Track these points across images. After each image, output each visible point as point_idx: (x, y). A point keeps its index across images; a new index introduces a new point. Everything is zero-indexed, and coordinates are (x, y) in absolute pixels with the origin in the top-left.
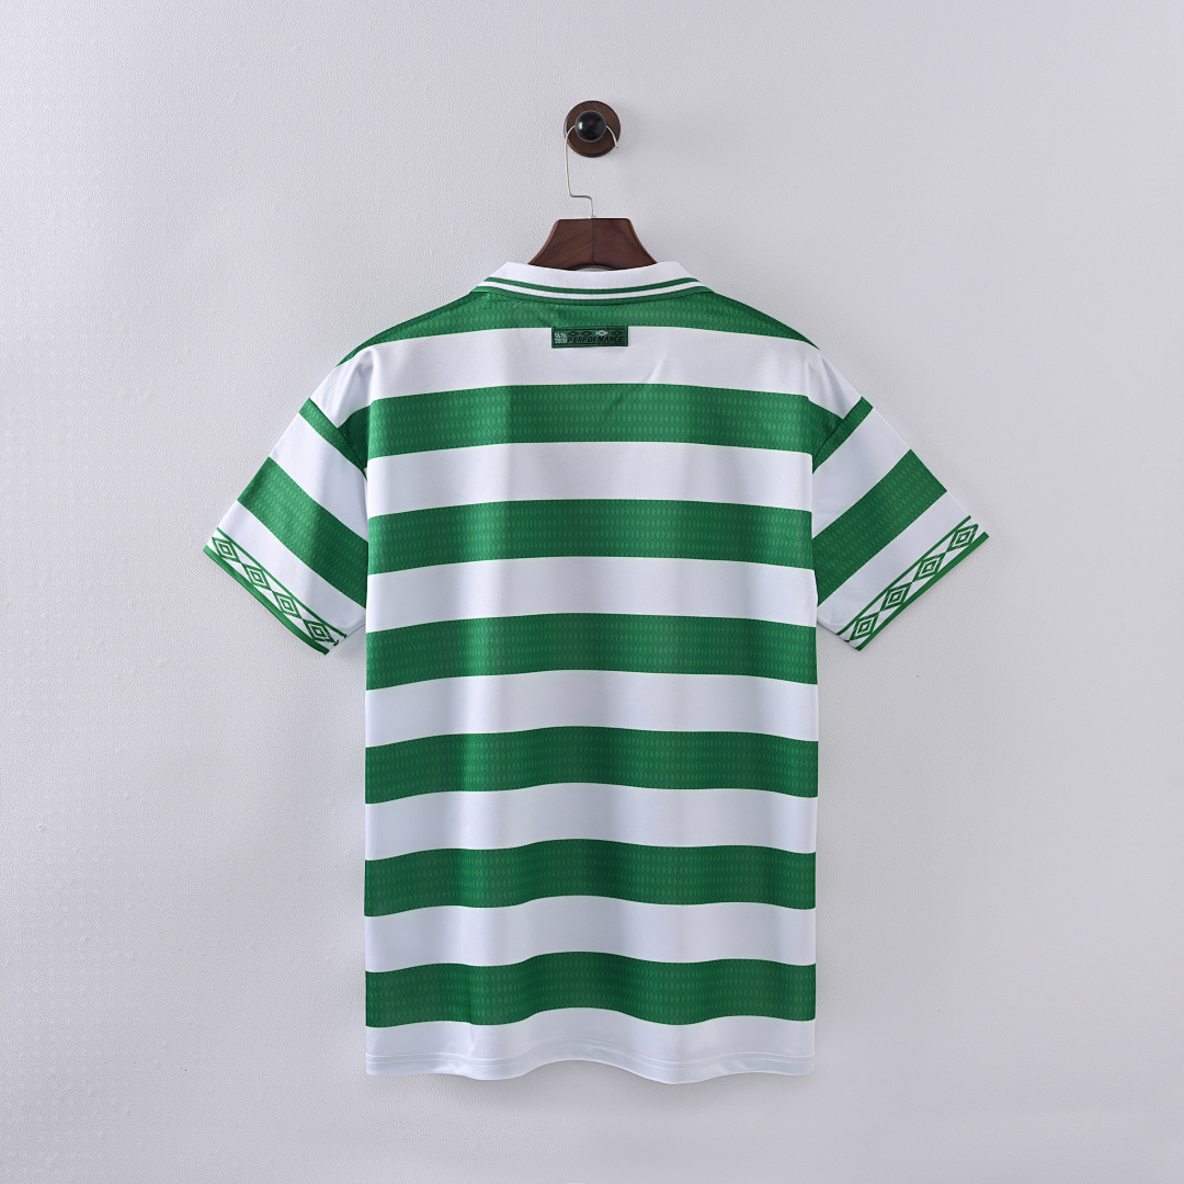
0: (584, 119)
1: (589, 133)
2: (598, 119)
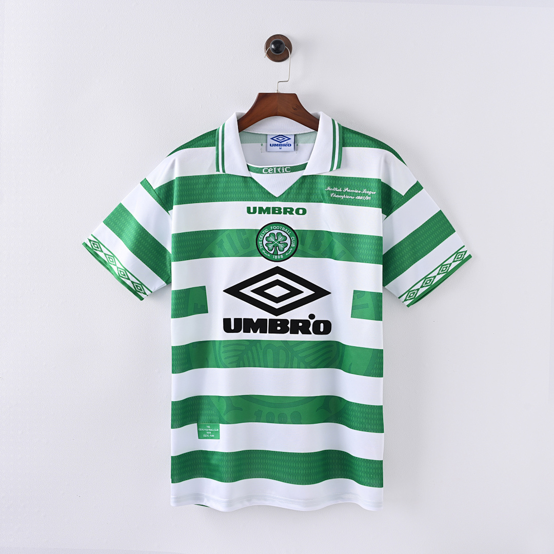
0: (274, 43)
1: (277, 50)
2: (281, 43)
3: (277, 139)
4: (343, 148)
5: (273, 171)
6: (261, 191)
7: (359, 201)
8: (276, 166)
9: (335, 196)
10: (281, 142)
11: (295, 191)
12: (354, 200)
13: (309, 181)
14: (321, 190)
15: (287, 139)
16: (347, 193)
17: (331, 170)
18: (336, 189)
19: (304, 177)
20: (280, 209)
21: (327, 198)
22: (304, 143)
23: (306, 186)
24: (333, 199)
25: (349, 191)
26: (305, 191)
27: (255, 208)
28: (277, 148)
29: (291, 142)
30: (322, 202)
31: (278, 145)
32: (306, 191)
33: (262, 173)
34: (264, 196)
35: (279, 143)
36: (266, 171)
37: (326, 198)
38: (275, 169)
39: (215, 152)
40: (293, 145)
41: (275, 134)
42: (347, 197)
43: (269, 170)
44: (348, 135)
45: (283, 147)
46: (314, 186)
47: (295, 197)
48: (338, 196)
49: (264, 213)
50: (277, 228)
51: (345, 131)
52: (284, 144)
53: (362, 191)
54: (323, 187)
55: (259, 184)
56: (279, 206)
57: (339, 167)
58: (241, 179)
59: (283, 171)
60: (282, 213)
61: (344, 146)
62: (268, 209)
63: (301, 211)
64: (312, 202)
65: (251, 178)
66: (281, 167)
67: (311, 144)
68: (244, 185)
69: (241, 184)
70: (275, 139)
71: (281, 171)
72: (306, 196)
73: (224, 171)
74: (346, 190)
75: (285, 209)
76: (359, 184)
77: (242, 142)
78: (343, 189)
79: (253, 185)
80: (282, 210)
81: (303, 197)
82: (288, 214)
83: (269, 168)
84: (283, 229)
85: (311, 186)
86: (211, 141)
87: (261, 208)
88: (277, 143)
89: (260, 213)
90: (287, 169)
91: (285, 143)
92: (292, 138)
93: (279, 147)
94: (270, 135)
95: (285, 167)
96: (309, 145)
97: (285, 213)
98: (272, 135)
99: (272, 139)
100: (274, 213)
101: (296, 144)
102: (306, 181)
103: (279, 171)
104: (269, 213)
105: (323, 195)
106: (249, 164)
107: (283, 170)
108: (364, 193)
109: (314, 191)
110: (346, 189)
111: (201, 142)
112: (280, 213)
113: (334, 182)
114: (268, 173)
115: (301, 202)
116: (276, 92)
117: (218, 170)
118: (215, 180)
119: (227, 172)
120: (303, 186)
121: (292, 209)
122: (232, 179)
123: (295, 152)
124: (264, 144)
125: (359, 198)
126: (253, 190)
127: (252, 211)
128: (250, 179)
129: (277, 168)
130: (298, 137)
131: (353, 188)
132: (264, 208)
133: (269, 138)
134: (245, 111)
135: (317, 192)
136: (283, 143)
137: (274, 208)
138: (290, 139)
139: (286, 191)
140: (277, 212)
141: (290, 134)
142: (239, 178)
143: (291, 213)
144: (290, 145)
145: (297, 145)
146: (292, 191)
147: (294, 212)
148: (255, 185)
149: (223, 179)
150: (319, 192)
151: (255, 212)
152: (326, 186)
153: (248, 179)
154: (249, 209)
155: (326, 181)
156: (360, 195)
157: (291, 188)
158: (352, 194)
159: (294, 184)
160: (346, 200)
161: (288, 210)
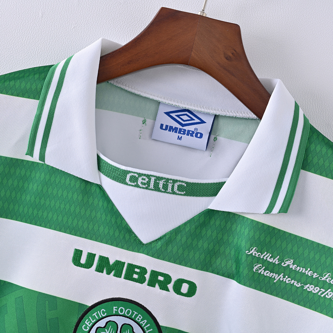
3: (178, 116)
4: (302, 172)
5: (148, 183)
6: (113, 221)
7: (310, 297)
8: (158, 174)
9: (262, 271)
10: (183, 125)
11: (184, 239)
12: (299, 291)
13: (218, 223)
14: (238, 250)
15: (197, 120)
16: (287, 271)
17: (269, 211)
18: (267, 256)
19: (210, 213)
20: (143, 270)
21: (246, 272)
22: (231, 138)
23: (209, 233)
24: (256, 276)
25: (294, 267)
26: (203, 244)
27: (91, 257)
28: (174, 136)
29: (204, 129)
30: (233, 278)
31: (176, 128)
32: (206, 245)
33: (124, 182)
34: (117, 234)
35: (179, 126)
36: (134, 179)
37: (244, 271)
38: (153, 179)
39: (35, 112)
40: (206, 137)
41: (174, 103)
42: (287, 280)
43: (140, 180)
44: (318, 148)
45: (184, 137)
46: (225, 237)
47: (180, 251)
48: (267, 274)
49: (108, 273)
50: (125, 312)
51: (315, 137)
52: (189, 131)
53: (321, 275)
54: (243, 244)
55: (113, 205)
56: (143, 265)
57: (284, 209)
58: (78, 184)
59: (169, 189)
60: (147, 282)
61: (304, 168)
62: (119, 265)
63: (185, 288)
64: (213, 272)
65: (100, 187)
66: (167, 180)
67: (242, 144)
68: (80, 198)
69: (75, 196)
70: (173, 115)
71: (165, 187)
72: (203, 257)
73: (42, 157)
74: (287, 263)
75: (155, 274)
76: (317, 257)
77: (99, 104)
78: (281, 260)
79: (101, 204)
80: (147, 276)
81: (197, 256)
82: (157, 285)
83: (140, 175)
84: (139, 318)
85: (220, 236)
86: (34, 87)
87: (104, 261)
88: (175, 125)
89: (99, 269)
90: (179, 186)
91: (191, 128)
92: (209, 121)
93: (177, 134)
94: (165, 104)
95: (175, 181)
96: (238, 145)
97: (152, 284)
98: (168, 105)
99: (168, 114)
100: (129, 277)
101: (212, 137)
102: (212, 222)
103: (161, 186)
104: (118, 275)
105: (238, 262)
106: (102, 157)
107: (170, 186)
108: (325, 282)
109: (222, 249)
110: (289, 263)
111: (12, 83)
112: (141, 280)
113: (268, 240)
114: (137, 186)
115: (191, 267)
116: (199, 14)
117: (30, 152)
118: (23, 172)
119: (50, 161)
120: (204, 232)
121: (168, 278)
122: (58, 180)
123: (207, 153)
124: (149, 122)
125: (310, 288)
126: (99, 215)
127: (83, 260)
128: (98, 190)
129: (158, 178)
130: (221, 122)
131: (302, 263)
132: (112, 262)
133: (162, 110)
134: (123, 41)
135: (227, 251)
136: (187, 128)
137: (131, 267)
138: (203, 122)
139: (165, 236)
140: (135, 276)
141: (206, 111)
142: (73, 182)
143: (164, 287)
144: (201, 136)
145: (215, 139)
146: (179, 237)
147: (170, 286)
148: (105, 204)
149: (39, 176)
150: (233, 253)
151: (88, 265)
152: (248, 245)
153: (94, 188)
154: (78, 254)
155: (252, 234)
156: (316, 282)
157: (177, 231)
158: (298, 276)
159: (185, 224)
160: (283, 285)
161: (161, 278)
